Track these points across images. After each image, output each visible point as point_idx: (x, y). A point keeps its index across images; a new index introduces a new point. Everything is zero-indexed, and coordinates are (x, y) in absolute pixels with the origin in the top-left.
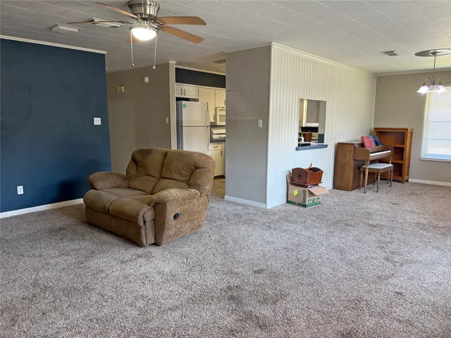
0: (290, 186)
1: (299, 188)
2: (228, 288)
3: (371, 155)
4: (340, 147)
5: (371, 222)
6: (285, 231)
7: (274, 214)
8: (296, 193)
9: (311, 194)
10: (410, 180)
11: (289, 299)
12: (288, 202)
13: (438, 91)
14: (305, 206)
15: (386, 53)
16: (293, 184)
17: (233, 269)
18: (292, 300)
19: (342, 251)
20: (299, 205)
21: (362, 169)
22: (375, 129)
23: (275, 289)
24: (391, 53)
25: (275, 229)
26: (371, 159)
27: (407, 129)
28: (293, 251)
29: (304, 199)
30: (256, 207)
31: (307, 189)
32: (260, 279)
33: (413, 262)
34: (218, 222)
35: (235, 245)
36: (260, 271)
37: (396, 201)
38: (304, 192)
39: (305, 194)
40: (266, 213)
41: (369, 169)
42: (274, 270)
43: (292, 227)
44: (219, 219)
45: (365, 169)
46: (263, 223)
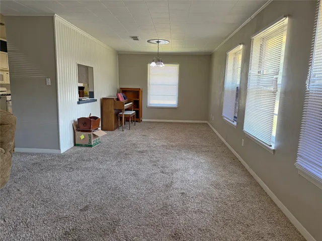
0: (77, 133)
1: (85, 133)
2: (65, 234)
3: (125, 105)
4: (104, 101)
5: (139, 150)
6: (86, 169)
7: (70, 157)
8: (82, 137)
9: (95, 136)
10: (143, 120)
11: (121, 223)
12: (75, 145)
13: (161, 66)
14: (91, 146)
15: (133, 37)
16: (79, 131)
17: (60, 214)
18: (125, 224)
19: (134, 174)
20: (86, 146)
21: (119, 116)
22: (121, 88)
23: (107, 219)
24: (135, 38)
25: (78, 169)
26: (125, 108)
27: (140, 89)
28: (102, 183)
29: (90, 140)
30: (50, 154)
31: (92, 133)
32: (90, 215)
33: (177, 170)
34: (20, 175)
35: (50, 191)
36: (86, 208)
37: (143, 134)
38: (90, 135)
39: (90, 137)
40: (63, 157)
41: (125, 115)
42: (96, 203)
43: (90, 165)
44: (19, 171)
45: (122, 115)
46: (65, 166)
